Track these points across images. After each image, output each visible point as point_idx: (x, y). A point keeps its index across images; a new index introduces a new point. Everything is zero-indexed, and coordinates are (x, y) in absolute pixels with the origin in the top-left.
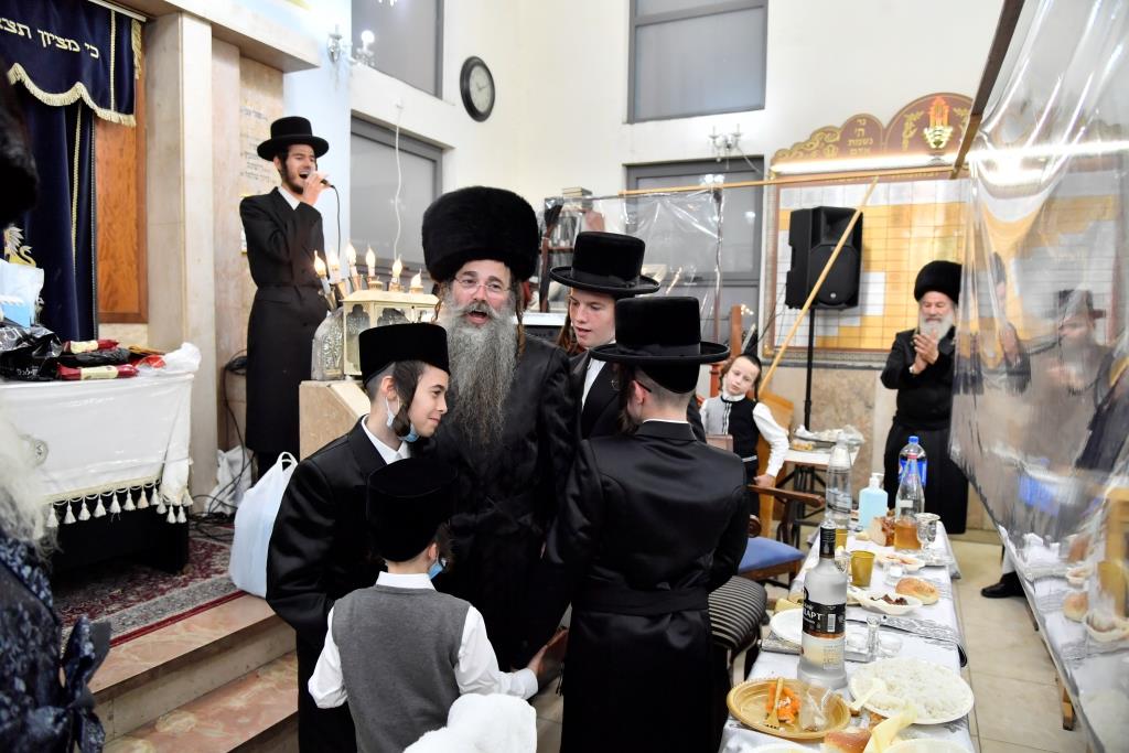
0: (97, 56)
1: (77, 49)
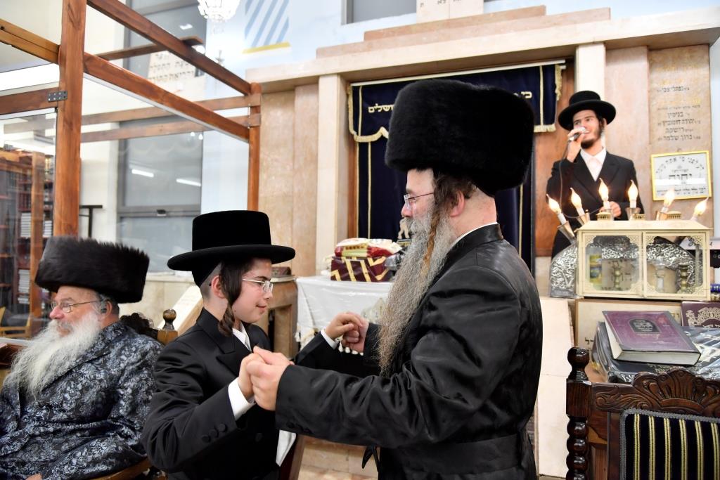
0: (530, 97)
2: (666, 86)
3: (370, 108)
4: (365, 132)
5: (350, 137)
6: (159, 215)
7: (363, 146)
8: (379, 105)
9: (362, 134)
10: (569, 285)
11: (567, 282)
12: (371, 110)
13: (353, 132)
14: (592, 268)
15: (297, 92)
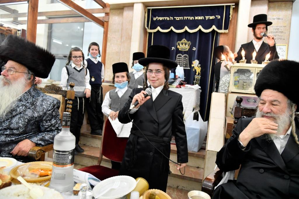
1: (214, 18)
2: (274, 17)
3: (154, 18)
4: (152, 28)
5: (145, 30)
6: (64, 58)
7: (150, 34)
8: (158, 17)
9: (150, 29)
10: (226, 88)
11: (225, 87)
12: (155, 19)
13: (146, 28)
14: (235, 81)
15: (124, 10)
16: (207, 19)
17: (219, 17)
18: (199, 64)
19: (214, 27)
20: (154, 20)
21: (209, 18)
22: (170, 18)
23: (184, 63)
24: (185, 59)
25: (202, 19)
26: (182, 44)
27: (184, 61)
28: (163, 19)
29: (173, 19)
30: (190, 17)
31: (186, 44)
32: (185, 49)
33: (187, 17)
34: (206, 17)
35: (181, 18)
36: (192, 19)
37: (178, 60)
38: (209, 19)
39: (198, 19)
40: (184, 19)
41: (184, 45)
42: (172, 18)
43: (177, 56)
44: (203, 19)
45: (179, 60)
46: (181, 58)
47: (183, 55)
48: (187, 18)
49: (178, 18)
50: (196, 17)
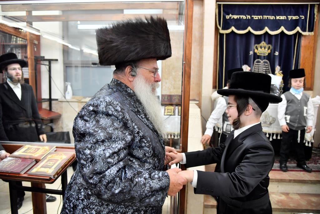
1: (298, 18)
3: (227, 16)
4: (224, 28)
8: (232, 15)
16: (289, 20)
17: (303, 17)
18: (280, 70)
19: (298, 29)
20: (227, 18)
21: (292, 18)
22: (246, 17)
23: (264, 69)
24: (265, 65)
25: (284, 18)
26: (261, 47)
27: (264, 67)
28: (239, 18)
29: (250, 18)
30: (270, 16)
31: (265, 48)
32: (264, 54)
33: (267, 16)
34: (288, 17)
35: (260, 17)
36: (272, 19)
37: (256, 66)
38: (292, 20)
39: (280, 19)
40: (264, 18)
41: (263, 49)
42: (249, 16)
43: (255, 61)
44: (286, 19)
45: (258, 66)
46: (260, 64)
47: (262, 60)
48: (267, 18)
49: (256, 17)
50: (278, 16)
